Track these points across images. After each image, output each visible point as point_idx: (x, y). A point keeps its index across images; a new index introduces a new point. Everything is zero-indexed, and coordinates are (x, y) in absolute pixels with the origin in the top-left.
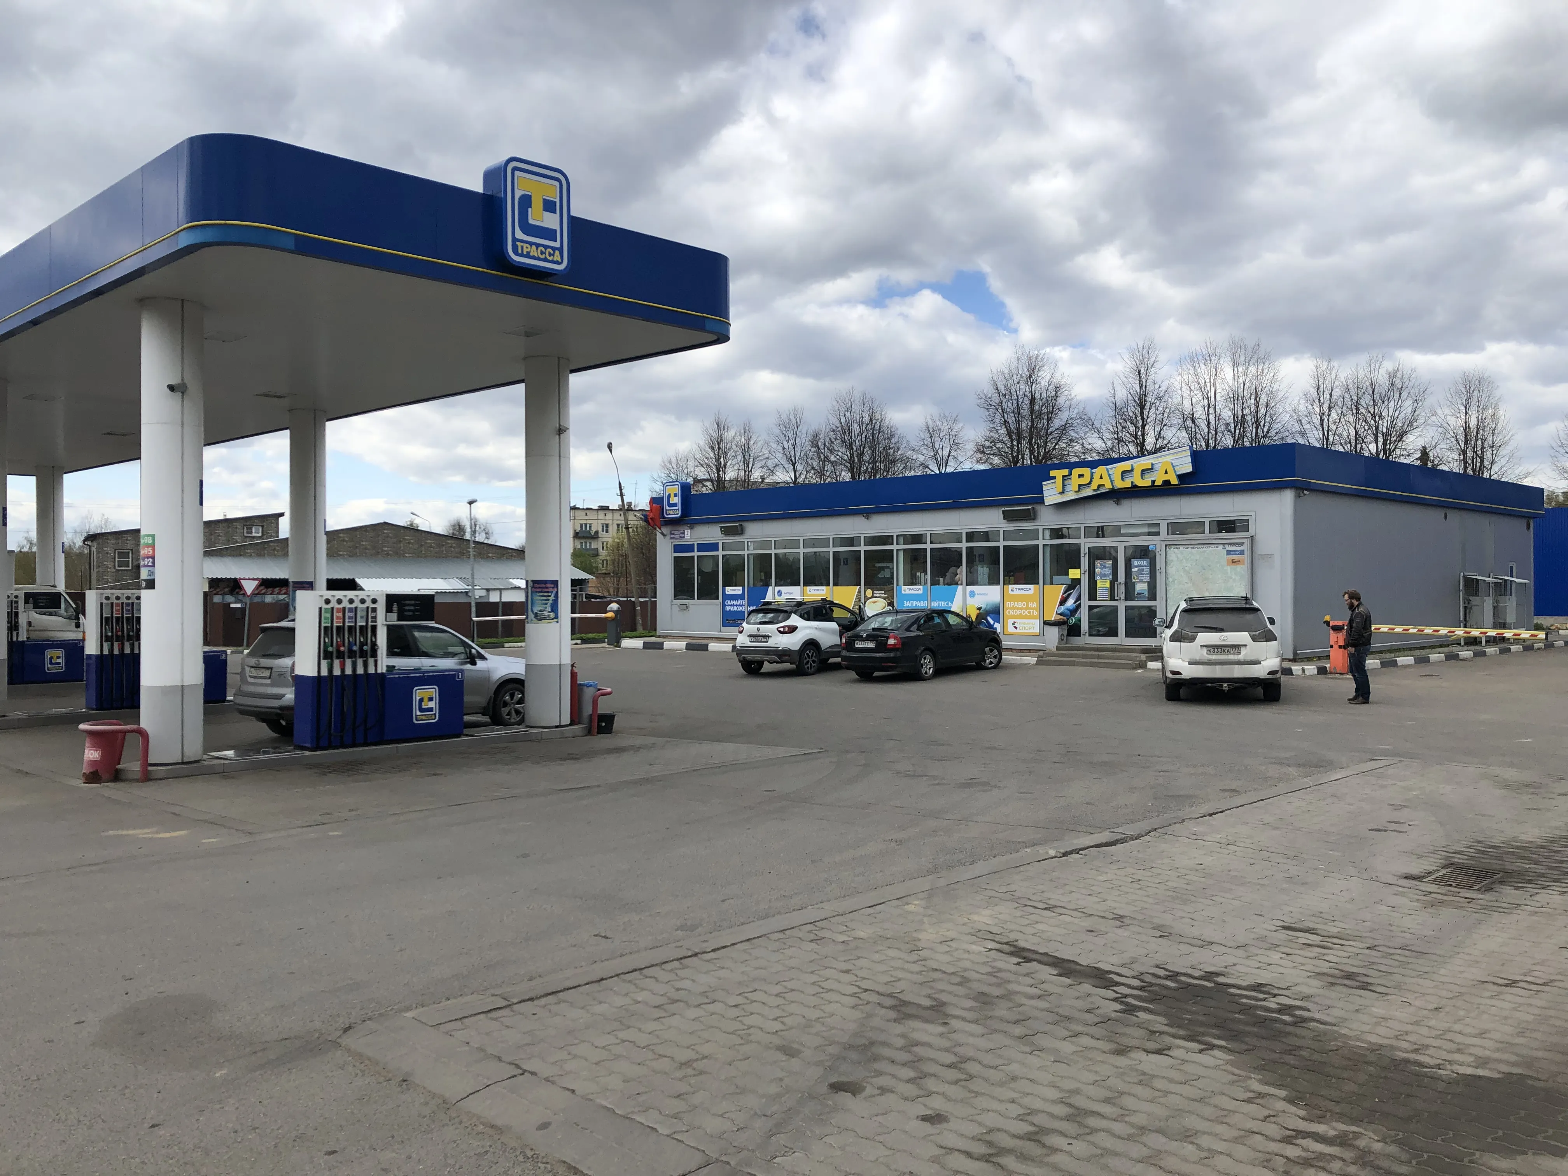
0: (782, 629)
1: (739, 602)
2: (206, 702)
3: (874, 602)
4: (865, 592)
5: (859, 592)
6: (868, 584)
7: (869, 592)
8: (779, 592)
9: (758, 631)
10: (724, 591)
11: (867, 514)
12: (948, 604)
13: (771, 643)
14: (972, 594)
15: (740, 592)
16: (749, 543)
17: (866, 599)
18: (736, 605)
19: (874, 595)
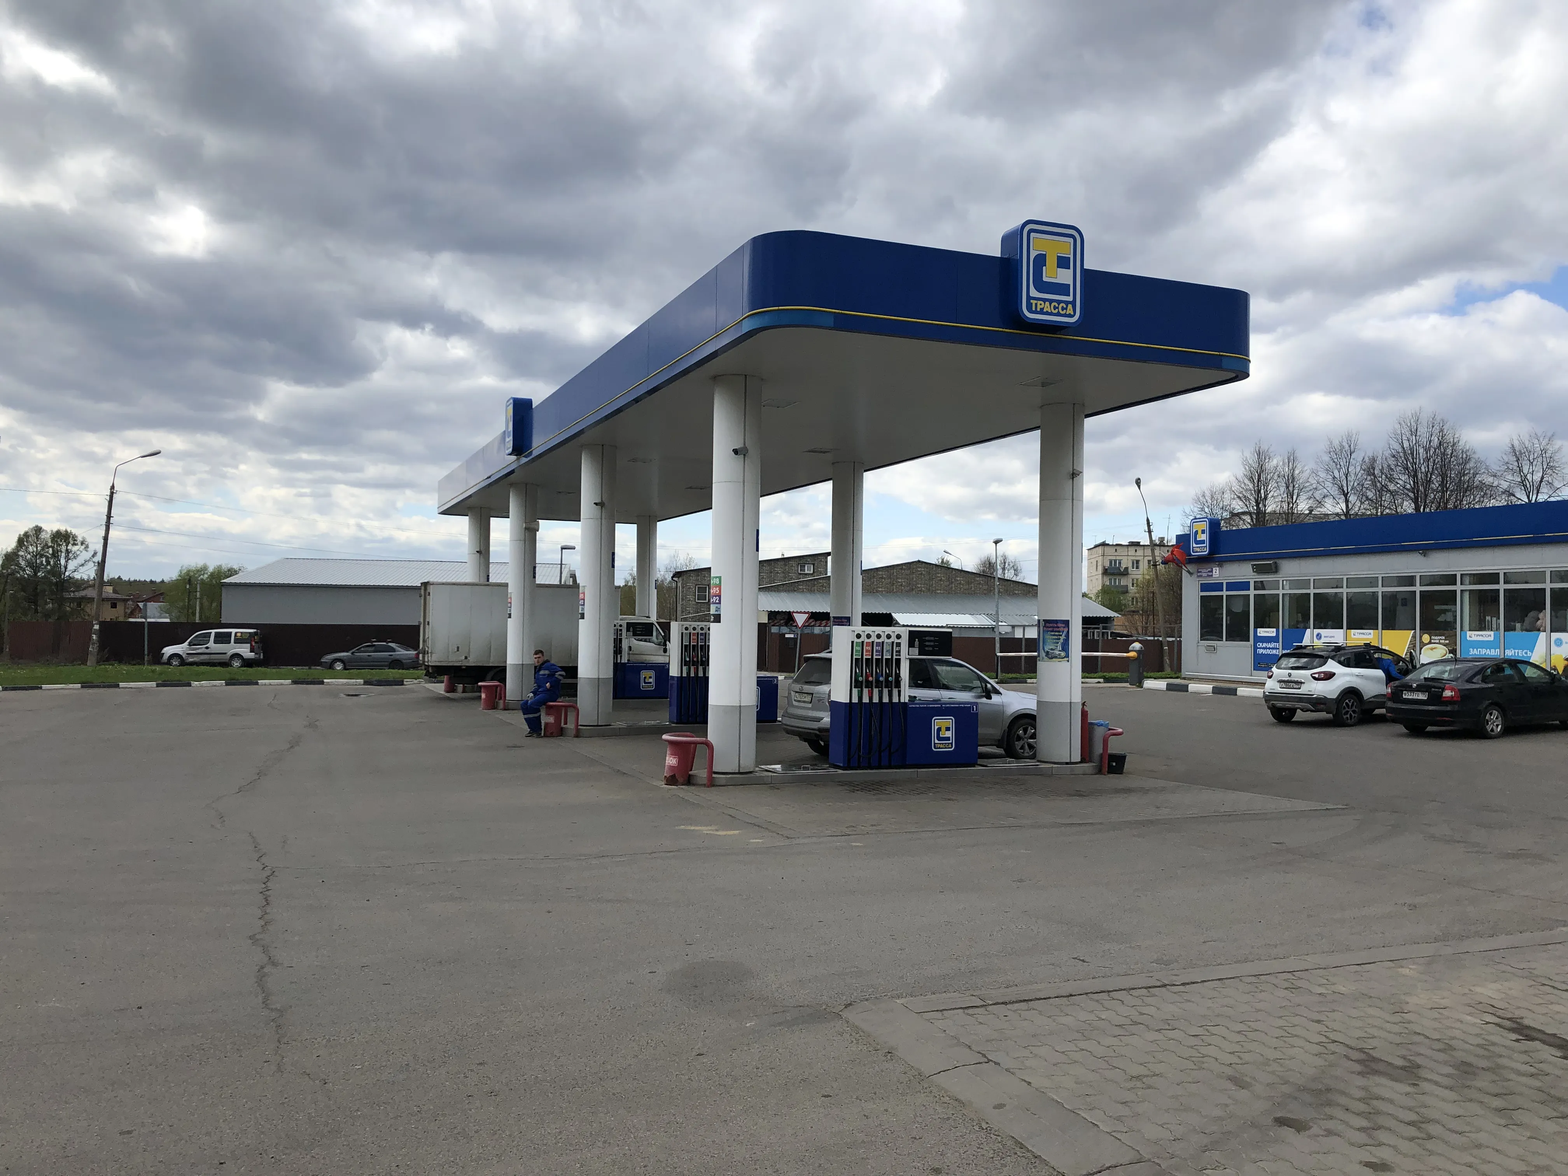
0: (1317, 676)
1: (1272, 645)
2: (757, 722)
3: (1432, 649)
4: (1421, 637)
5: (1414, 637)
6: (1425, 628)
7: (1426, 638)
8: (1318, 635)
9: (1290, 676)
10: (1255, 632)
11: (1425, 550)
12: (1526, 653)
13: (1304, 690)
14: (1559, 643)
15: (1274, 634)
16: (1285, 582)
17: (1423, 645)
18: (1269, 648)
19: (1432, 641)
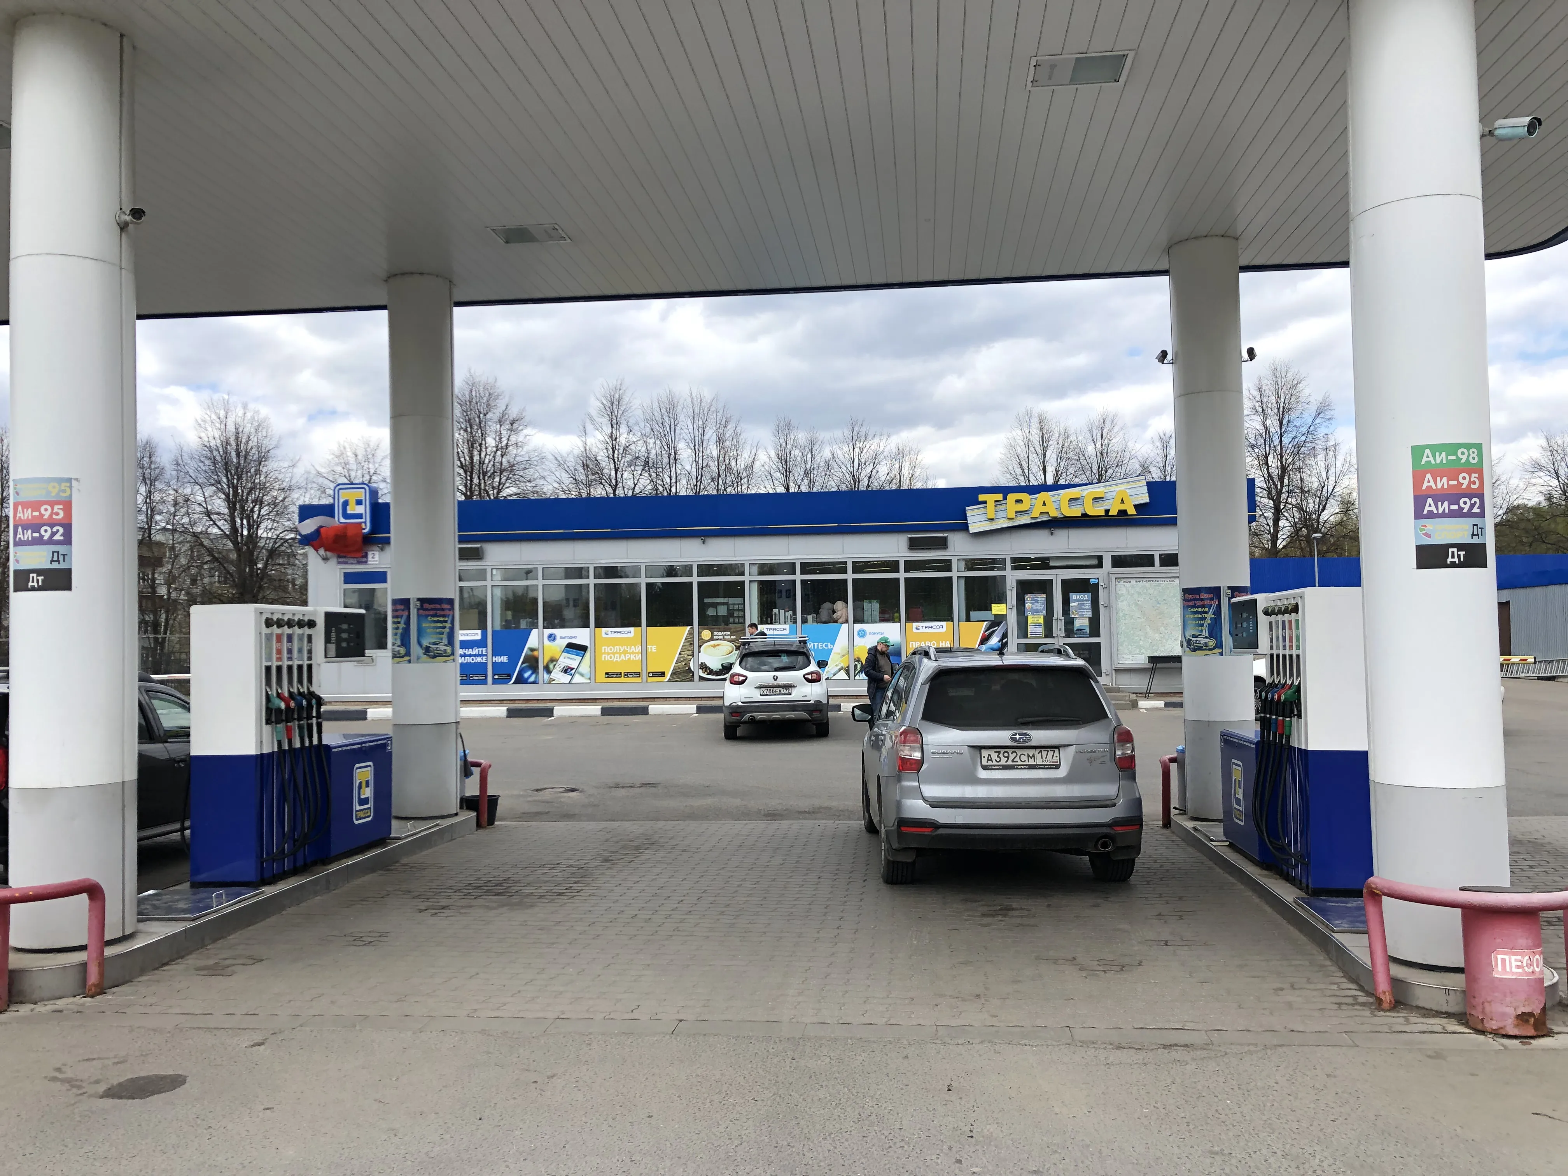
0: (810, 677)
1: (476, 651)
3: (714, 646)
4: (700, 633)
5: (691, 633)
6: (704, 622)
7: (706, 634)
8: (550, 636)
9: (775, 680)
11: (704, 536)
12: (827, 646)
14: (862, 634)
15: (479, 637)
16: (494, 572)
17: (702, 642)
18: (470, 656)
19: (715, 637)
